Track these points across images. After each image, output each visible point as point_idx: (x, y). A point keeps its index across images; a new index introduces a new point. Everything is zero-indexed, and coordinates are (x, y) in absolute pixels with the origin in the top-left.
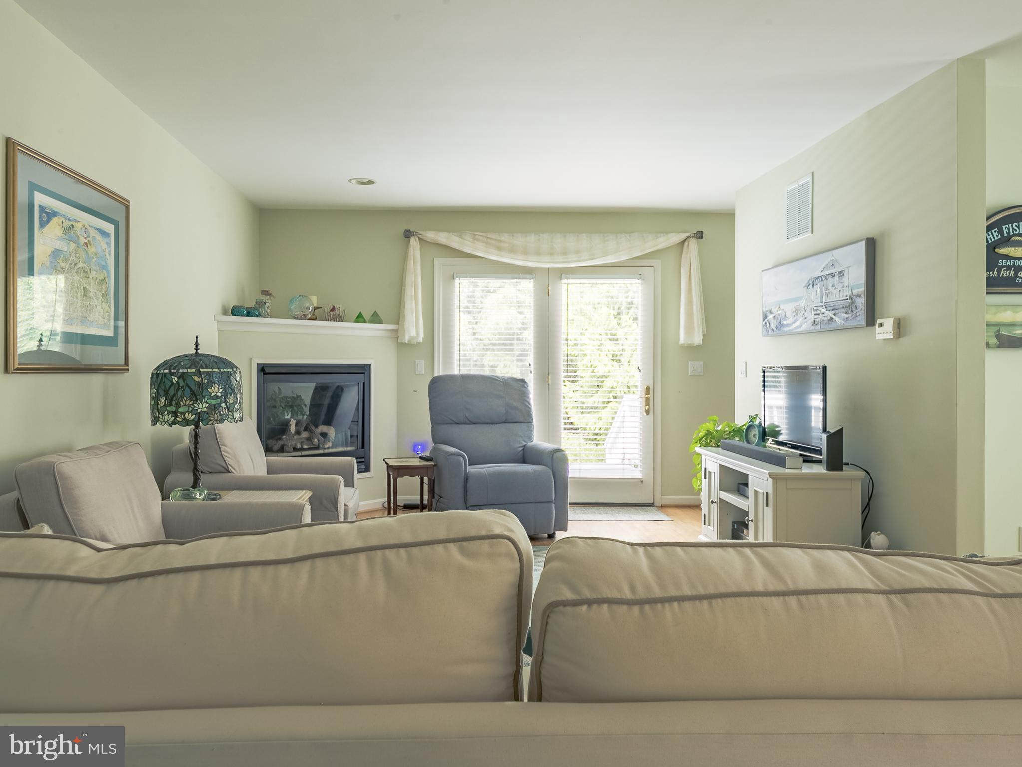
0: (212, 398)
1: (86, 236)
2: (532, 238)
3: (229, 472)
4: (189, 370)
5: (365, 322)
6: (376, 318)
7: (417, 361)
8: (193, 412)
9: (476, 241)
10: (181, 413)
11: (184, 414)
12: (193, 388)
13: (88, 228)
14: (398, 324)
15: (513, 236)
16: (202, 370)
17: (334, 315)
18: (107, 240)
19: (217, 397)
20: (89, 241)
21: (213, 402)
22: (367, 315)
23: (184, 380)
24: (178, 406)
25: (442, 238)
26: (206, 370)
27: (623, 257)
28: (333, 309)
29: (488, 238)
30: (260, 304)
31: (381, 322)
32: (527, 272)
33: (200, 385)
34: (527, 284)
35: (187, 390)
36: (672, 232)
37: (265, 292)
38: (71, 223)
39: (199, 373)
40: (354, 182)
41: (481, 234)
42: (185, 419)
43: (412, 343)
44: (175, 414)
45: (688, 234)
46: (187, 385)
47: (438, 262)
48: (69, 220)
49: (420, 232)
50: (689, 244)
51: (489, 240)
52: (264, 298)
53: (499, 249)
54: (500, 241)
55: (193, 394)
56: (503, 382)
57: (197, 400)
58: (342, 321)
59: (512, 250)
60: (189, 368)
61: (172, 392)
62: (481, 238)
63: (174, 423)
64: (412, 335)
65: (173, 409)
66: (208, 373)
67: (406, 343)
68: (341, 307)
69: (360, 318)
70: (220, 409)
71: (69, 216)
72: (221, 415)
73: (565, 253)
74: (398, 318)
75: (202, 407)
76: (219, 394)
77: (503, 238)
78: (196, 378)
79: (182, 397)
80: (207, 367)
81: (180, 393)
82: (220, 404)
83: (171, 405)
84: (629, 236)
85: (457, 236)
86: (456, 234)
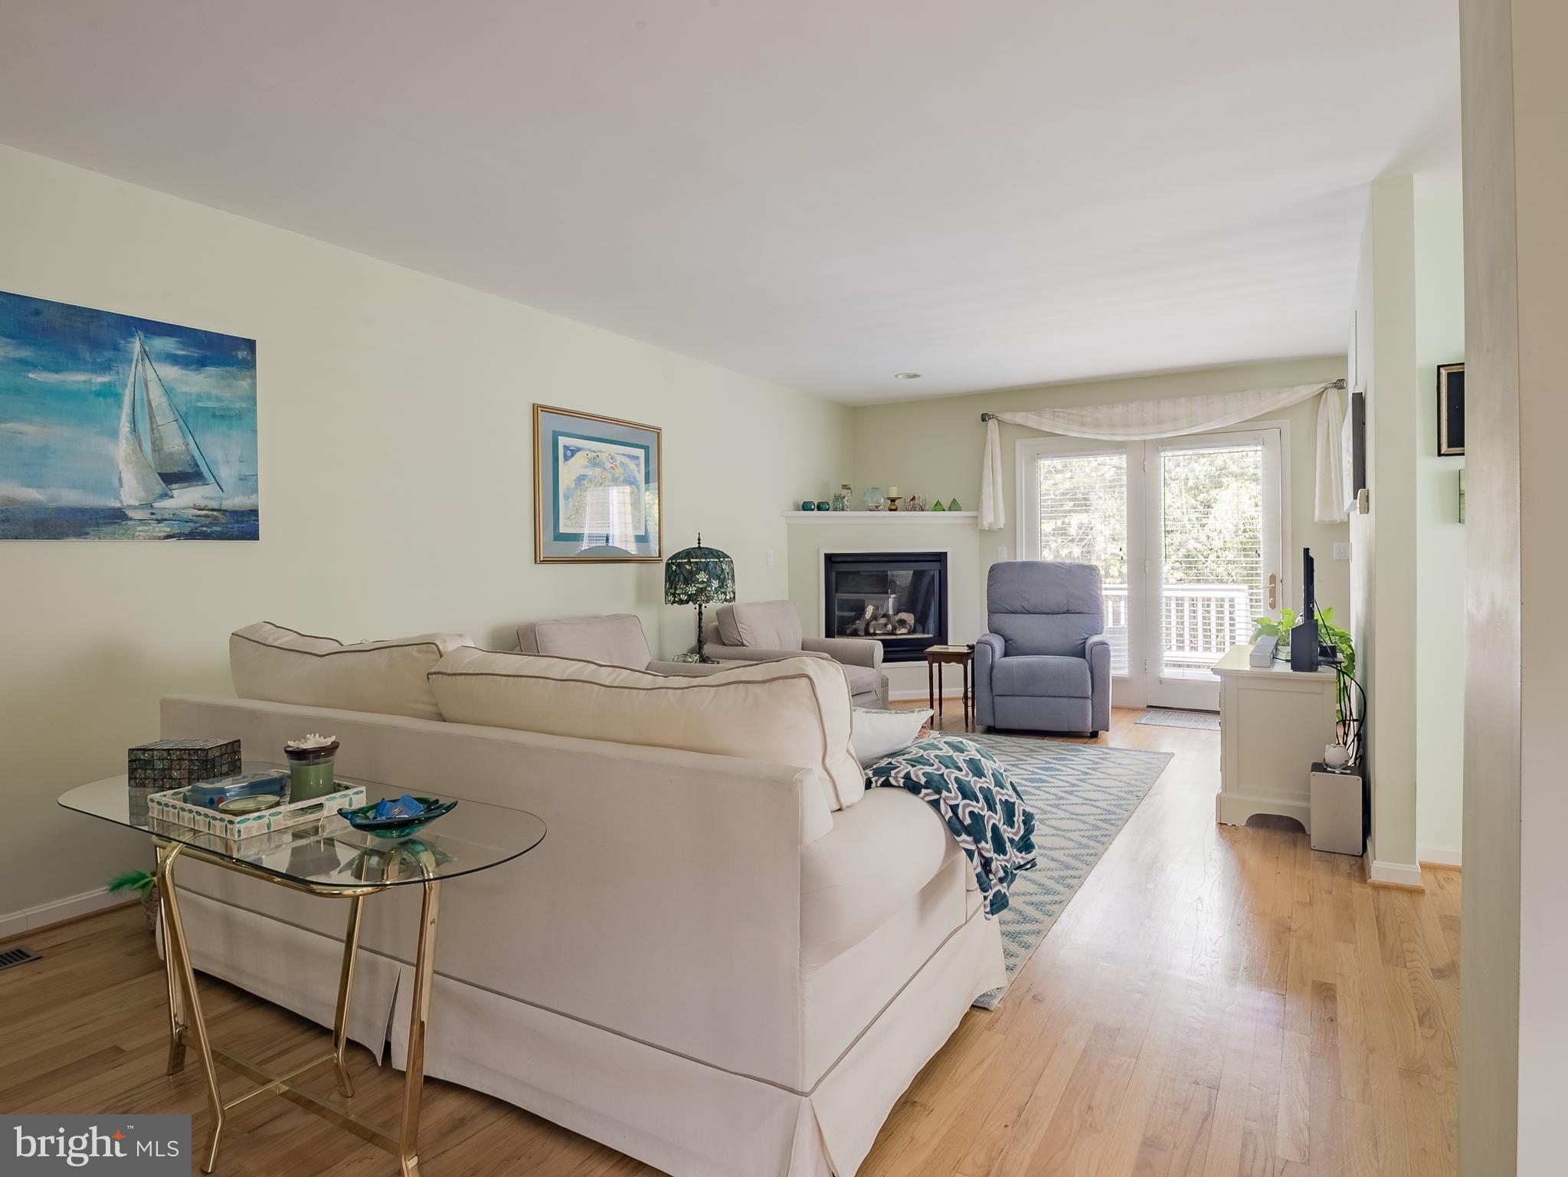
0: (700, 583)
1: (612, 461)
2: (1120, 409)
3: (744, 645)
4: (683, 561)
5: (944, 510)
6: (954, 506)
7: (999, 548)
8: (686, 593)
9: (1057, 419)
10: (678, 594)
11: (679, 595)
12: (685, 574)
13: (615, 455)
14: (977, 510)
15: (1097, 409)
16: (692, 560)
17: (914, 505)
18: (637, 462)
19: (703, 582)
20: (615, 465)
21: (701, 586)
22: (946, 504)
23: (679, 568)
24: (676, 589)
25: (1020, 418)
26: (695, 560)
27: (1232, 420)
28: (914, 499)
29: (1069, 414)
30: (839, 498)
31: (959, 509)
32: (1117, 447)
33: (690, 572)
34: (1120, 460)
35: (682, 576)
36: (1300, 385)
37: (845, 487)
38: (596, 454)
39: (689, 563)
40: (901, 377)
41: (1061, 410)
42: (680, 599)
43: (995, 528)
44: (674, 595)
45: (1323, 385)
46: (681, 572)
47: (1019, 444)
48: (594, 452)
49: (997, 415)
50: (1326, 398)
51: (1070, 416)
52: (845, 492)
53: (1083, 425)
54: (1082, 416)
55: (685, 579)
56: (1067, 569)
57: (688, 584)
58: (923, 510)
59: (1097, 425)
60: (684, 559)
61: (672, 578)
62: (1060, 414)
63: (674, 602)
64: (989, 521)
65: (672, 591)
66: (696, 563)
67: (985, 530)
68: (921, 497)
69: (938, 507)
70: (707, 592)
71: (593, 449)
72: (707, 596)
73: (1159, 421)
74: (977, 505)
75: (692, 590)
76: (705, 580)
77: (1084, 413)
78: (688, 567)
79: (678, 582)
80: (696, 558)
81: (677, 578)
82: (706, 587)
83: (672, 588)
84: (1242, 395)
85: (1035, 415)
86: (1034, 413)
